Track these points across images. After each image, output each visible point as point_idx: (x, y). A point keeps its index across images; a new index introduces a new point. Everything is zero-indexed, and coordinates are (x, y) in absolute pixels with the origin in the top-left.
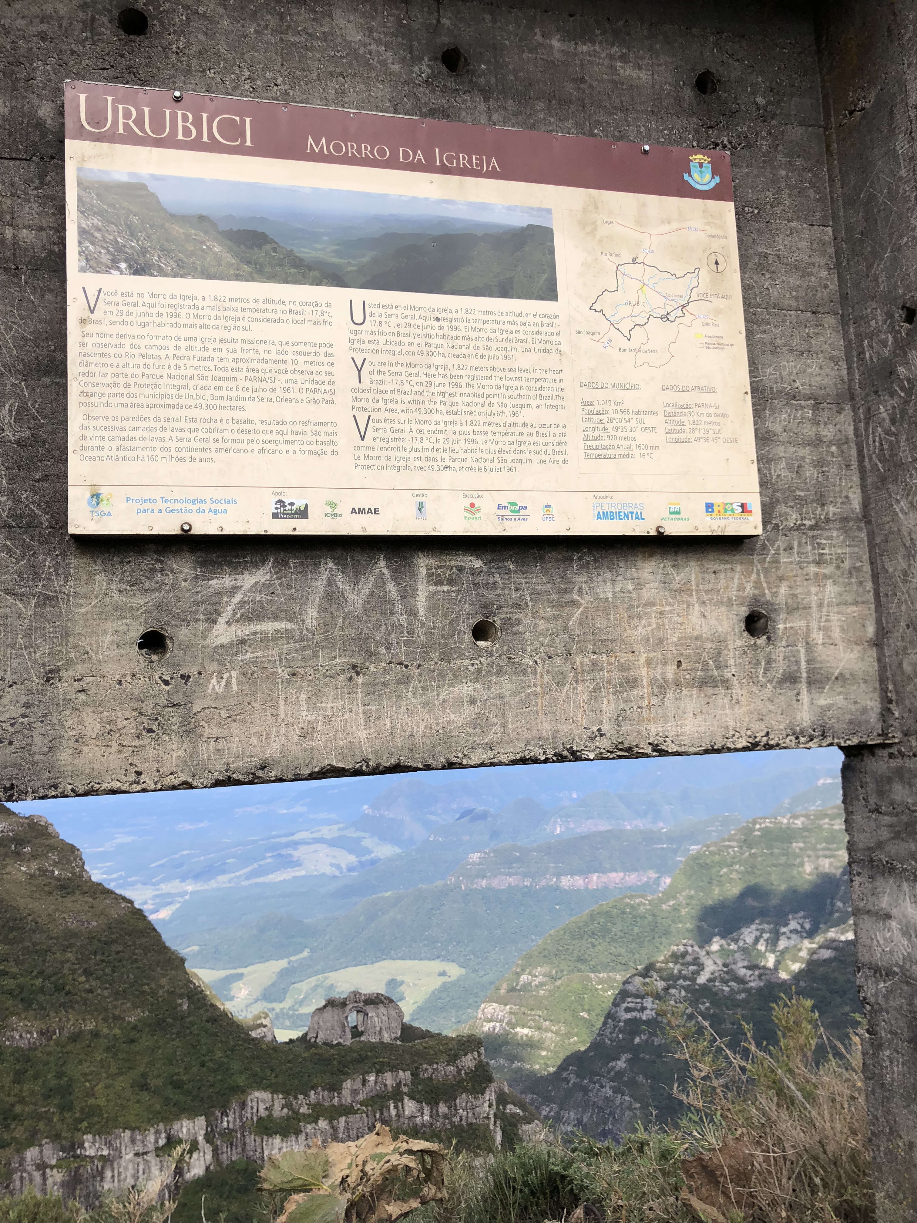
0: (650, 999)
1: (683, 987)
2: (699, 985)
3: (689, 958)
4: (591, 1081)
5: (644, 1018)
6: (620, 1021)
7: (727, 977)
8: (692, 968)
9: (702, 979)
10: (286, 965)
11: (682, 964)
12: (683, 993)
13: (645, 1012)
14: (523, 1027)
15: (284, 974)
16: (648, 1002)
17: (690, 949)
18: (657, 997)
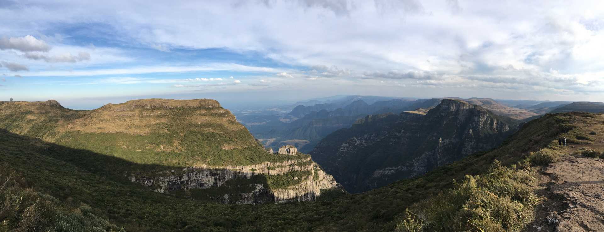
0: (346, 148)
2: (355, 145)
3: (354, 140)
5: (344, 151)
7: (361, 144)
12: (352, 147)
18: (347, 147)
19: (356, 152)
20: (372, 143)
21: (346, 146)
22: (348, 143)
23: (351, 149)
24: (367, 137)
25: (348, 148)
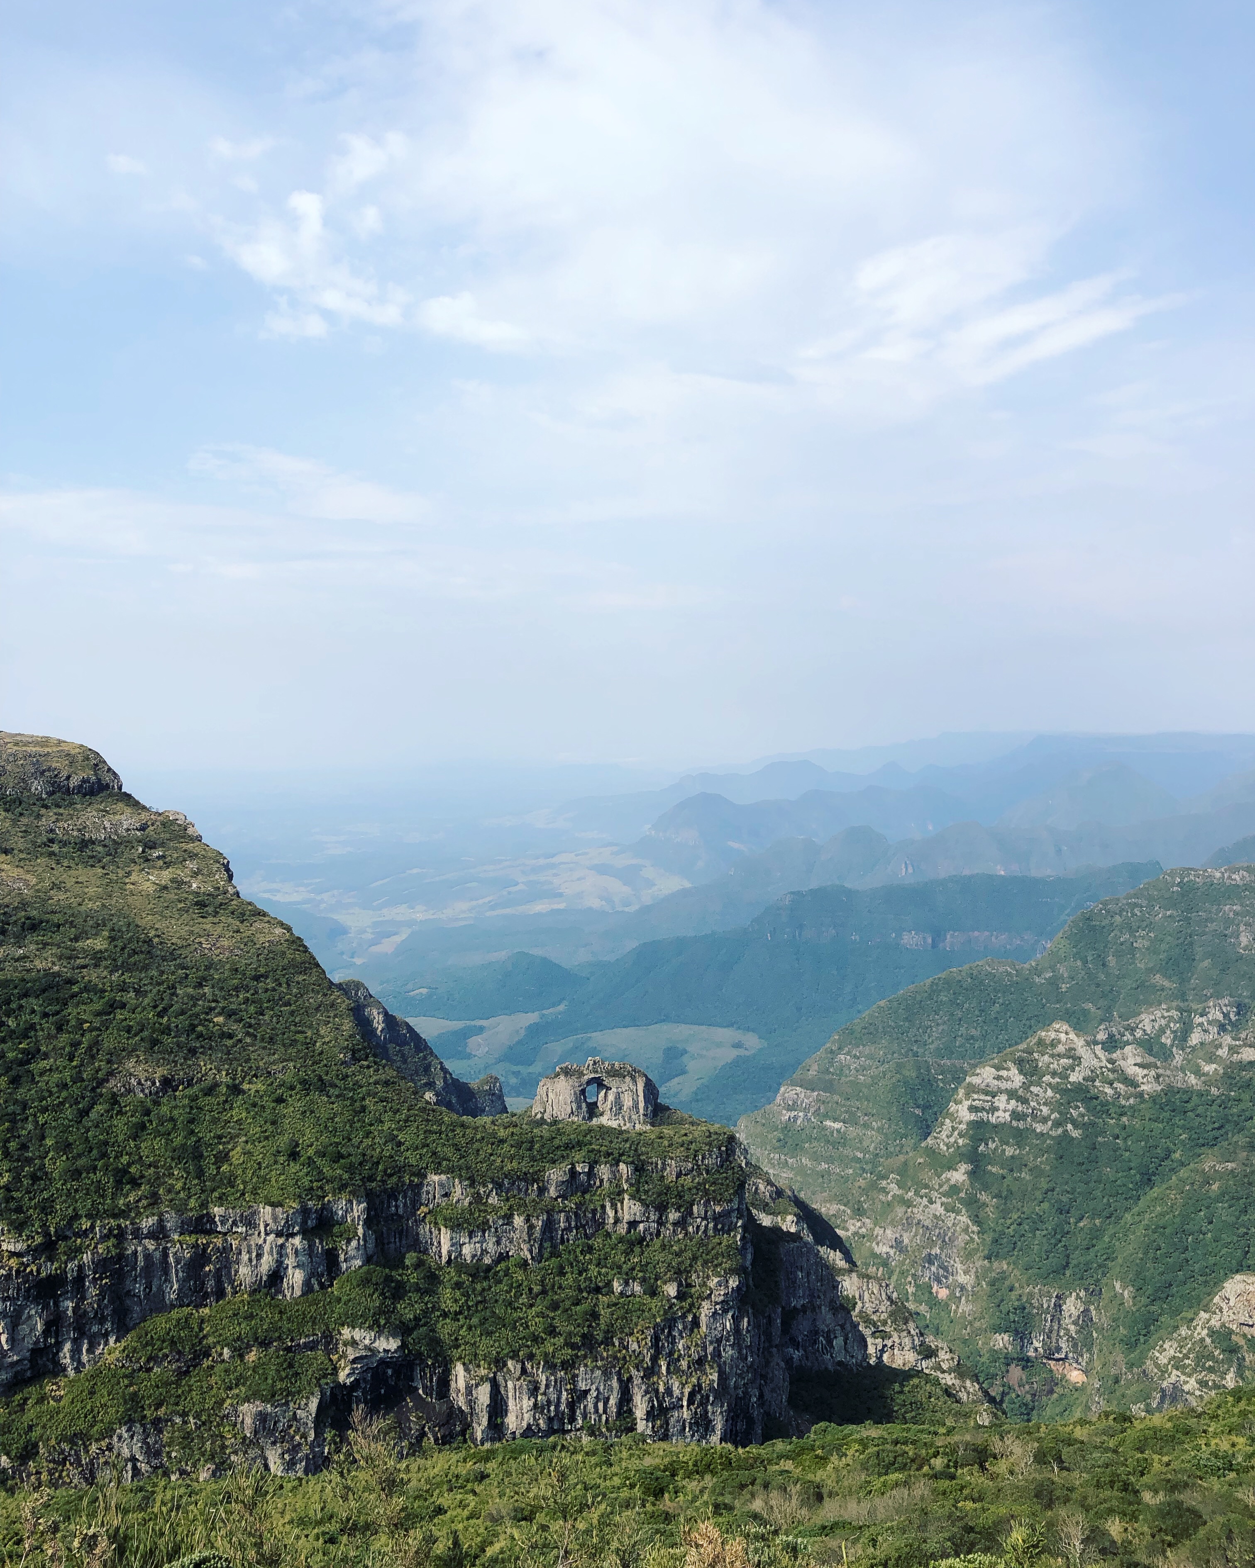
0: (1004, 1097)
1: (1050, 1085)
2: (1072, 1084)
3: (1061, 1049)
4: (917, 1193)
5: (993, 1120)
6: (960, 1123)
7: (1111, 1076)
8: (1064, 1061)
9: (1075, 1077)
10: (537, 1020)
11: (1052, 1056)
12: (1050, 1093)
13: (996, 1114)
14: (835, 1120)
15: (534, 1031)
16: (1001, 1101)
17: (1063, 1036)
18: (1012, 1094)
19: (1076, 1134)
20: (1198, 1072)
21: (1004, 1085)
22: (1020, 1063)
23: (1045, 1110)
24: (1162, 1031)
25: (1024, 1101)
